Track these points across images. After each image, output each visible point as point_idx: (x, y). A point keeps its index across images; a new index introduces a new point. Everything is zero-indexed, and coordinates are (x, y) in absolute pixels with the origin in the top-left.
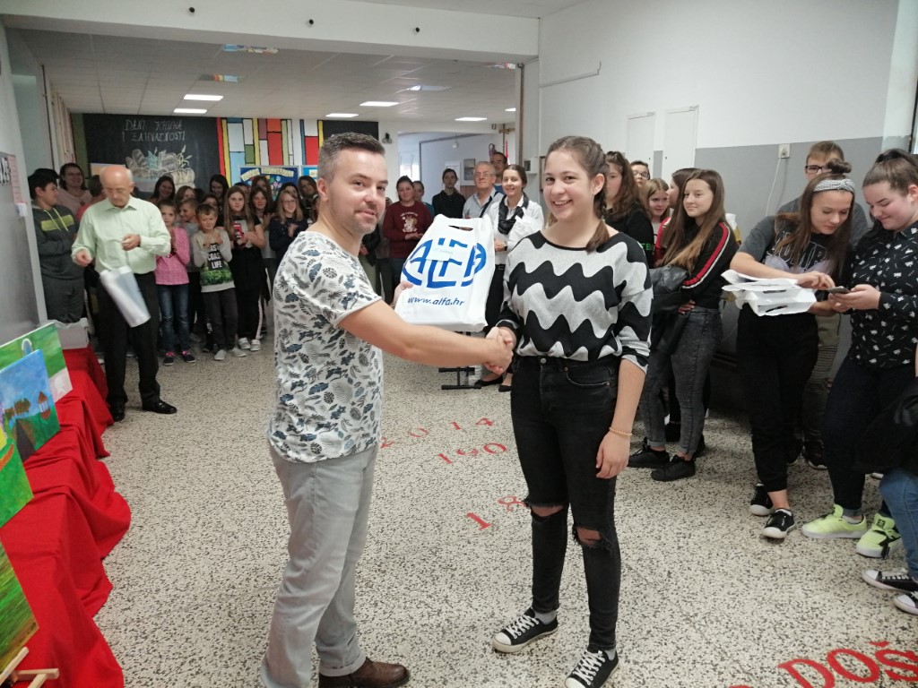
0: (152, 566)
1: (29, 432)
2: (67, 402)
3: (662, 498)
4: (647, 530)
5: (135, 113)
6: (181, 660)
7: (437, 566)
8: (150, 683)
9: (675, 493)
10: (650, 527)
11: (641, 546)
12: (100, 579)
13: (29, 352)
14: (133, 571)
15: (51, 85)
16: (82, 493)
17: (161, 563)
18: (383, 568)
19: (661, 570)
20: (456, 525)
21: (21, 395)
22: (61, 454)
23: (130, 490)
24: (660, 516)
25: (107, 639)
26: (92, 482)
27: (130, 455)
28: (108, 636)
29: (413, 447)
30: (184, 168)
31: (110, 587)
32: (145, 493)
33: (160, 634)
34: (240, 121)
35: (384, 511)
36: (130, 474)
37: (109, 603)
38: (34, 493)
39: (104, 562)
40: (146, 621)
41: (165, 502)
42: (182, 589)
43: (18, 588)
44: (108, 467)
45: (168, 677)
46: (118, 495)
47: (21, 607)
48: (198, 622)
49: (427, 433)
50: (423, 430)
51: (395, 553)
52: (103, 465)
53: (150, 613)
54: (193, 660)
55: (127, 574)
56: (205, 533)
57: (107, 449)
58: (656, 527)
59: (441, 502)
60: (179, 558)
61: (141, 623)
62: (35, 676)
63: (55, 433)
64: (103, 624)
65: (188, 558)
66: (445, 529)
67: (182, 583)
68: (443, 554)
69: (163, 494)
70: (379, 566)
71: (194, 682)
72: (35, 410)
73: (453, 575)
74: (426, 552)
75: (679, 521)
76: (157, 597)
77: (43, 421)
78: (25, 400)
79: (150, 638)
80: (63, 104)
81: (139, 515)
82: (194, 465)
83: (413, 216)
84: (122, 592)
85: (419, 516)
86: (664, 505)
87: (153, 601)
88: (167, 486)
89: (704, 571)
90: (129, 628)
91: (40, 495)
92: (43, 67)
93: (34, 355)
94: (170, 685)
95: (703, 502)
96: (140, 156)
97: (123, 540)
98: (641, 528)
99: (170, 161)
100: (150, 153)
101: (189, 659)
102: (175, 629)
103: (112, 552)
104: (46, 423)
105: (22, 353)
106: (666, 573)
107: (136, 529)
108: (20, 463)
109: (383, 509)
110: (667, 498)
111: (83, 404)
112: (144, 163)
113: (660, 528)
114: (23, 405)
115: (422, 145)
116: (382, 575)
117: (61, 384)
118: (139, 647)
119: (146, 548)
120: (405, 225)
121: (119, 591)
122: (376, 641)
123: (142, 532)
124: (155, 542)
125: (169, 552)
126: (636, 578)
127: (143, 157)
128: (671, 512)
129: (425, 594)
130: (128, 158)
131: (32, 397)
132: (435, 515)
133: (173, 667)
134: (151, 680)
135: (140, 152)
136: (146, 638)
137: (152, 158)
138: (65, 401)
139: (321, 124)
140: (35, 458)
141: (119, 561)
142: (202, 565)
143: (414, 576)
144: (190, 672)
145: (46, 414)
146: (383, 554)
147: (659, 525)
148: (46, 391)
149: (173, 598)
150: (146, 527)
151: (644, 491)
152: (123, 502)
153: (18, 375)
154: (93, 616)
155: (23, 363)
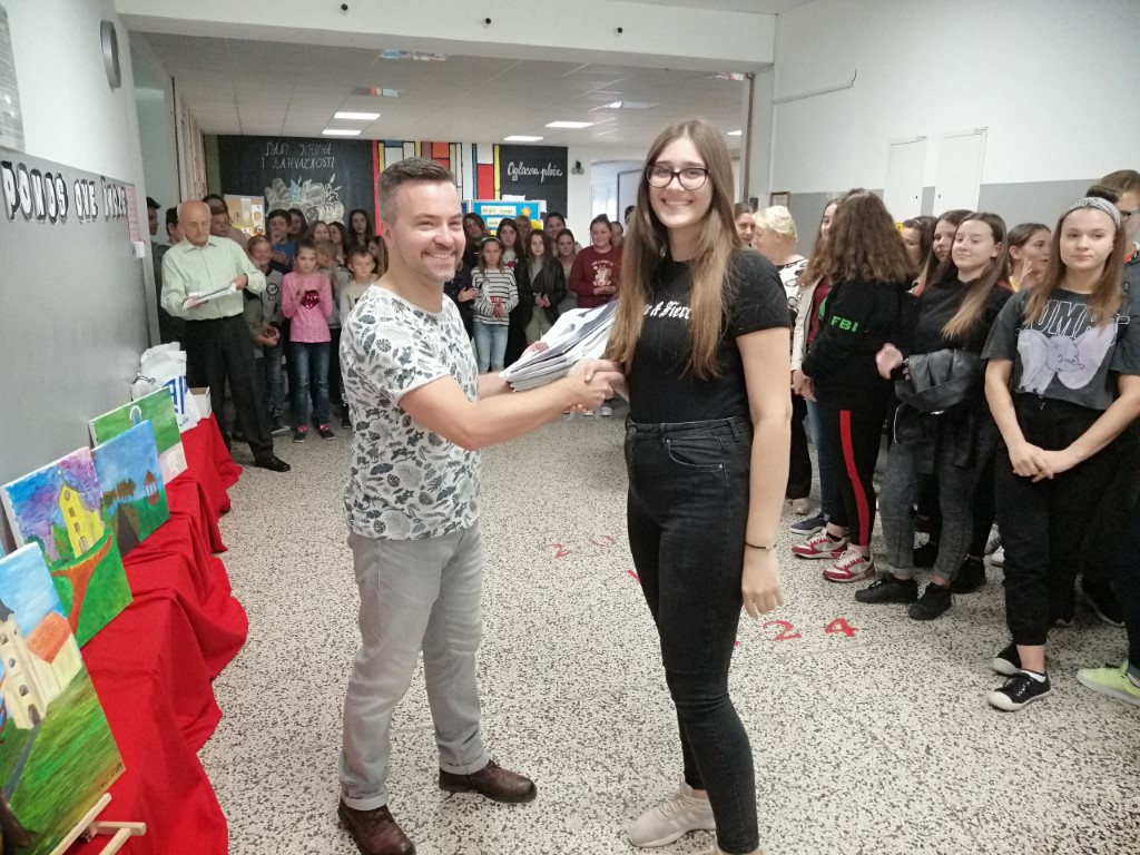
0: (270, 693)
1: (131, 520)
2: (181, 483)
3: (919, 645)
4: (898, 688)
5: (277, 134)
6: (298, 815)
7: (620, 716)
8: (258, 842)
9: (938, 639)
10: (903, 684)
11: (890, 709)
12: (208, 705)
13: (138, 422)
14: (246, 697)
15: (182, 101)
16: (190, 597)
17: (280, 689)
18: (551, 715)
19: (917, 743)
20: (646, 665)
21: (125, 475)
22: (168, 549)
23: (249, 595)
24: (917, 671)
25: (212, 781)
26: (205, 584)
27: (252, 551)
28: (212, 776)
29: (595, 559)
30: (332, 200)
31: (219, 715)
32: (266, 600)
33: (274, 779)
34: (400, 144)
35: (555, 640)
36: (250, 575)
37: (216, 735)
38: (134, 595)
39: (214, 684)
40: (258, 761)
41: (290, 612)
42: (303, 724)
43: (103, 719)
44: (225, 564)
45: (281, 835)
46: (235, 600)
47: (105, 743)
48: (321, 767)
49: (614, 543)
50: (609, 538)
51: (568, 696)
52: (219, 561)
53: (263, 752)
54: (311, 817)
55: (240, 700)
56: (334, 655)
57: (225, 542)
58: (911, 684)
59: (627, 632)
60: (303, 684)
61: (253, 764)
62: (116, 830)
63: (164, 520)
64: (209, 762)
65: (313, 685)
66: (632, 669)
67: (303, 717)
68: (628, 702)
69: (288, 603)
70: (547, 711)
71: (312, 844)
72: (139, 495)
73: (640, 730)
74: (608, 698)
75: (943, 677)
76: (273, 731)
77: (150, 506)
78: (130, 481)
79: (263, 783)
80: (195, 123)
81: (258, 627)
82: (326, 568)
83: (608, 266)
84: (233, 723)
85: (599, 649)
86: (922, 654)
87: (267, 736)
88: (293, 593)
89: (976, 749)
90: (239, 769)
91: (141, 599)
92: (173, 79)
93: (142, 427)
94: (282, 847)
95: (976, 654)
96: (281, 186)
97: (237, 658)
98: (891, 684)
99: (317, 193)
100: (293, 183)
101: (307, 815)
102: (292, 775)
103: (224, 671)
104: (154, 509)
105: (130, 424)
106: (924, 748)
107: (254, 644)
108: (119, 559)
109: (554, 638)
110: (926, 645)
111: (199, 486)
112: (286, 195)
113: (916, 686)
114: (127, 487)
115: (622, 177)
116: (550, 723)
117: (174, 462)
118: (248, 794)
119: (264, 670)
120: (597, 277)
121: (230, 721)
122: (538, 810)
123: (260, 649)
124: (274, 662)
125: (291, 676)
126: (883, 751)
127: (284, 188)
128: (932, 664)
129: (603, 752)
130: (267, 189)
131: (138, 478)
132: (620, 650)
133: (288, 824)
134: (261, 837)
135: (281, 182)
136: (257, 783)
137: (295, 188)
138: (177, 484)
139: (497, 149)
140: (139, 551)
141: (232, 683)
142: (328, 695)
143: (591, 728)
144: (308, 832)
145: (153, 499)
146: (551, 696)
147: (916, 682)
148: (155, 471)
149: (292, 734)
150: (265, 643)
151: (895, 634)
152: (240, 610)
153: (123, 450)
154: (197, 750)
155: (129, 436)
